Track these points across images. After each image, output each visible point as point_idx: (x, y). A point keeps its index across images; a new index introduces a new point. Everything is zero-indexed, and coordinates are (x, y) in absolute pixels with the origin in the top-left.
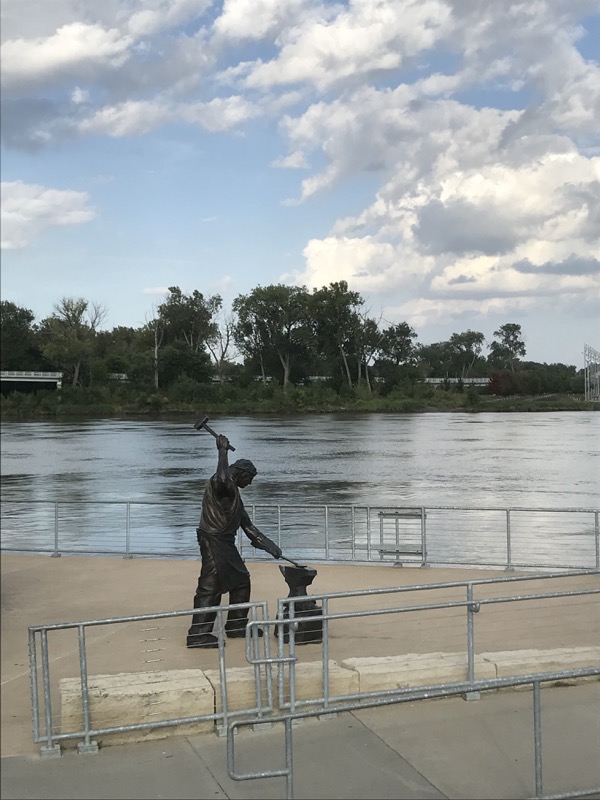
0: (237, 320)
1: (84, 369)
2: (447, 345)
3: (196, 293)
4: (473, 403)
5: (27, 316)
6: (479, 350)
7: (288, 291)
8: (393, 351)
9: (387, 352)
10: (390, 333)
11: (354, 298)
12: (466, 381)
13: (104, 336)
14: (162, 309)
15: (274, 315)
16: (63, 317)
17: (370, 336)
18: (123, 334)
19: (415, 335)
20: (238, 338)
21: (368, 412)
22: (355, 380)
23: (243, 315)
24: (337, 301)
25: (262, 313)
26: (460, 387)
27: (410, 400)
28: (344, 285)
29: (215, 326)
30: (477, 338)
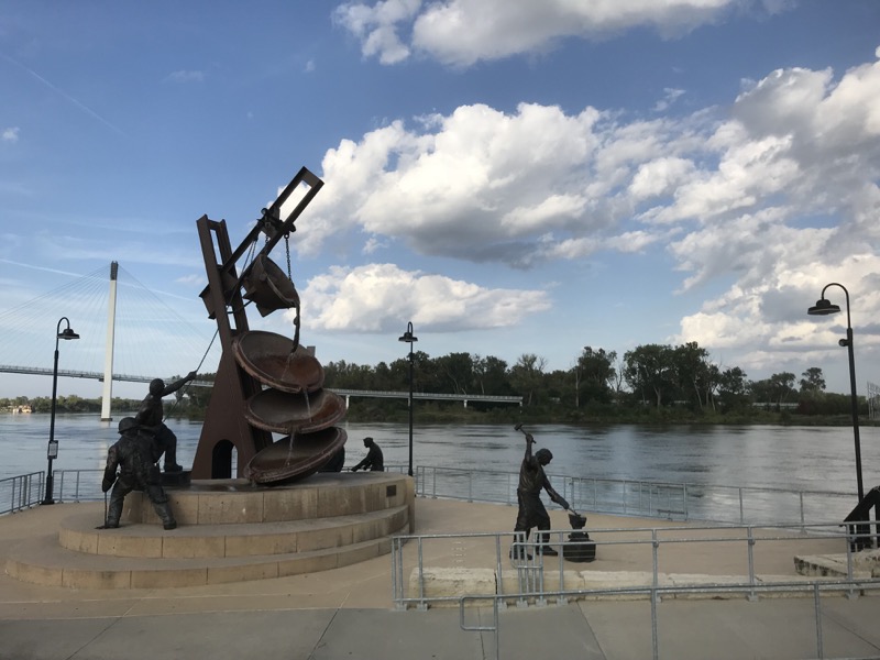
0: (627, 366)
1: (534, 396)
2: (769, 381)
3: (601, 350)
4: (785, 420)
5: (503, 364)
6: (792, 385)
7: (659, 348)
8: (730, 385)
9: (725, 385)
10: (728, 373)
11: (702, 352)
12: (781, 405)
13: (548, 376)
14: (580, 360)
15: (650, 363)
16: (523, 365)
17: (713, 376)
18: (558, 374)
19: (745, 375)
20: (628, 377)
21: (713, 424)
22: (704, 403)
23: (630, 363)
24: (691, 353)
25: (642, 362)
26: (777, 409)
27: (741, 417)
28: (695, 344)
29: (614, 370)
30: (791, 377)
